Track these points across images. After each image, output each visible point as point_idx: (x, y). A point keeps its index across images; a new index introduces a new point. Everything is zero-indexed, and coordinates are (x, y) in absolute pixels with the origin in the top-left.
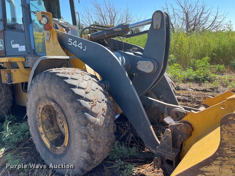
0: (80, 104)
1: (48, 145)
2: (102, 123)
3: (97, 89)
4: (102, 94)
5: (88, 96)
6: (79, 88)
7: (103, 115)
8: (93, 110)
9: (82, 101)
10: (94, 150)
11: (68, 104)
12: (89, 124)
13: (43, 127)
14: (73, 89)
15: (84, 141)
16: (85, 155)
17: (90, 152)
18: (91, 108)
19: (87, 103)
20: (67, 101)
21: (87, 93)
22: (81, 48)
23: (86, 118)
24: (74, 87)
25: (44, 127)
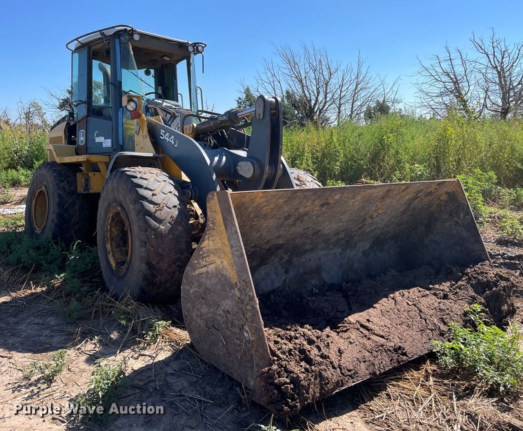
0: (142, 205)
1: (113, 265)
2: (167, 231)
3: (170, 192)
4: (176, 199)
5: (155, 199)
6: (146, 188)
7: (170, 223)
8: (157, 214)
9: (145, 204)
10: (154, 263)
11: (131, 206)
12: (149, 230)
13: (111, 244)
14: (138, 189)
15: (143, 249)
16: (144, 267)
17: (149, 265)
18: (155, 212)
19: (152, 206)
20: (131, 202)
21: (153, 195)
22: (173, 143)
23: (146, 221)
24: (141, 187)
25: (113, 244)
